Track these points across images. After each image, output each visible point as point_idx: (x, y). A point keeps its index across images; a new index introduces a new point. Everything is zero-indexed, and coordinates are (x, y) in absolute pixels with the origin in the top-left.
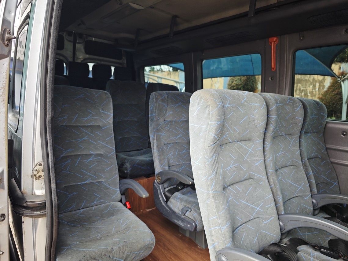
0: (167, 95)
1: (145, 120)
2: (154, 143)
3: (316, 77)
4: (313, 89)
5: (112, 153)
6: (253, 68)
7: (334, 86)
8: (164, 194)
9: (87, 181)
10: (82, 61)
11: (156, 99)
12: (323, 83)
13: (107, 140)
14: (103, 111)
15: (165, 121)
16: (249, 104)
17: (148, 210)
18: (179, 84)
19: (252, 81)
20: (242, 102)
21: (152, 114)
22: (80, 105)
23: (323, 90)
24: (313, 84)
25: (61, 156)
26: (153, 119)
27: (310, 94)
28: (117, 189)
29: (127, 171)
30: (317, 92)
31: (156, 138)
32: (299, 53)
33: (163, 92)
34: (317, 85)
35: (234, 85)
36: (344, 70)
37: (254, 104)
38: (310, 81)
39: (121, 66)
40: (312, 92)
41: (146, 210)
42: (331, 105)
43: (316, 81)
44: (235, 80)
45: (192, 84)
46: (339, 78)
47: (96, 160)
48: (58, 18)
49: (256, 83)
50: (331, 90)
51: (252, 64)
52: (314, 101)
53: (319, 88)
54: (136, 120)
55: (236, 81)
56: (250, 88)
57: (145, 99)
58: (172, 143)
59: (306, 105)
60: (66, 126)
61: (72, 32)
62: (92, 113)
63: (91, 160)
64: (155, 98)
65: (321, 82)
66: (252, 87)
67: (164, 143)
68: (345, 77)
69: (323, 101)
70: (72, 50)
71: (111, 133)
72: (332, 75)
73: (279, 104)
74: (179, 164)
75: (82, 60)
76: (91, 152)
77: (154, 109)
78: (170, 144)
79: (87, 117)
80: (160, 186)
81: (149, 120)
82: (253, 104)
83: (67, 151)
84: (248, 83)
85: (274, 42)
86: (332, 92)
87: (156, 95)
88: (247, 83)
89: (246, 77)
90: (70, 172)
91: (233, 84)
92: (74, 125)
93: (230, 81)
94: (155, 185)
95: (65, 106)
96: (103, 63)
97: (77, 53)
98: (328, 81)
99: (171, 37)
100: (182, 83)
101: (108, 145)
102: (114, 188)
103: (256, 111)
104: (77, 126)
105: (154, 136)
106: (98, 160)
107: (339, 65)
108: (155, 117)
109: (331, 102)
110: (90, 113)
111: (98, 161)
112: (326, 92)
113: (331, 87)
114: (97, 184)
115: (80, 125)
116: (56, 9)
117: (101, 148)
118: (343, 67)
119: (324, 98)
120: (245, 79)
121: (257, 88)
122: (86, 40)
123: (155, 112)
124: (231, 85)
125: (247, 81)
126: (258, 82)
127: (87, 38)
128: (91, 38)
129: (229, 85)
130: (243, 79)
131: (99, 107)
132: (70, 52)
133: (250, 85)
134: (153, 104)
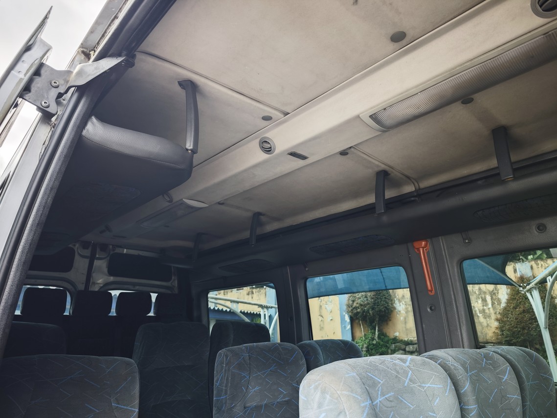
0: (249, 352)
1: (208, 397)
3: (483, 286)
4: (483, 306)
7: (516, 298)
10: (101, 287)
11: (227, 364)
12: (496, 294)
14: (118, 404)
15: (245, 408)
16: (419, 386)
18: (268, 310)
19: (385, 298)
20: (406, 385)
21: (219, 395)
23: (500, 306)
24: (482, 298)
26: (222, 407)
27: (481, 315)
30: (491, 310)
32: (466, 264)
33: (241, 346)
34: (488, 298)
35: (357, 305)
36: (523, 272)
37: (429, 385)
38: (475, 293)
39: (169, 292)
40: (484, 310)
42: (520, 331)
43: (485, 293)
44: (358, 297)
45: (292, 319)
46: (520, 286)
48: (30, 245)
49: (392, 300)
50: (512, 305)
52: (521, 352)
53: (493, 304)
54: (190, 398)
55: (359, 299)
56: (383, 310)
57: (208, 353)
59: (516, 366)
61: (91, 242)
64: (225, 363)
65: (493, 294)
66: (386, 307)
68: (531, 286)
69: (505, 324)
70: (85, 272)
72: (508, 282)
73: (471, 372)
75: (102, 285)
77: (224, 385)
81: (214, 408)
82: (427, 385)
84: (379, 300)
85: (423, 248)
86: (516, 309)
87: (227, 357)
88: (377, 301)
89: (374, 292)
91: (355, 304)
93: (349, 300)
95: (36, 401)
97: (94, 275)
98: (503, 293)
99: (253, 246)
100: (272, 307)
103: (437, 400)
107: (512, 266)
108: (226, 403)
109: (518, 326)
110: (91, 411)
112: (505, 308)
113: (511, 302)
116: (31, 230)
118: (519, 269)
119: (505, 319)
120: (373, 295)
121: (395, 308)
122: (112, 253)
123: (226, 391)
124: (352, 306)
125: (378, 299)
126: (395, 299)
127: (114, 250)
128: (121, 249)
129: (348, 306)
130: (369, 295)
131: (110, 397)
132: (83, 274)
133: (383, 305)
134: (221, 374)
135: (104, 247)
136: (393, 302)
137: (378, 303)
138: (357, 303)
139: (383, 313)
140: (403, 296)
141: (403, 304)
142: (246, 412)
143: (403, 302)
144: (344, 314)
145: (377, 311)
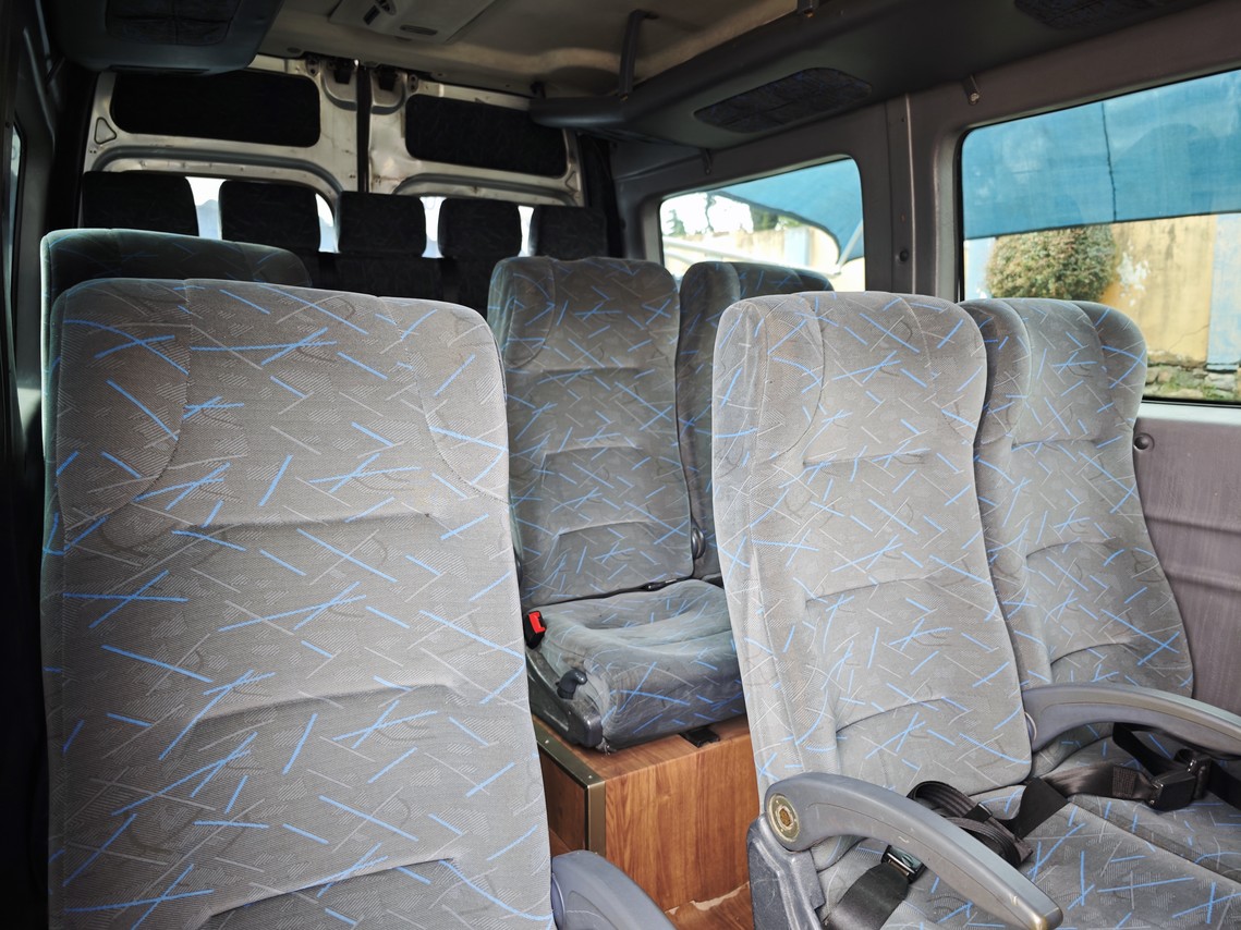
0: (818, 315)
2: (745, 598)
5: (507, 684)
6: (1114, 190)
8: (818, 911)
9: (353, 868)
10: (398, 189)
11: (756, 341)
13: (474, 605)
14: (447, 427)
15: (806, 464)
17: (703, 906)
19: (1098, 250)
21: (730, 426)
22: (304, 397)
25: (194, 721)
26: (741, 457)
28: (539, 918)
29: (597, 719)
31: (761, 569)
35: (1018, 270)
39: (561, 203)
41: (693, 907)
44: (1023, 247)
47: (411, 727)
51: (1111, 173)
54: (634, 446)
55: (1025, 252)
56: (1087, 281)
58: (849, 592)
60: (223, 531)
61: (351, 62)
62: (378, 444)
63: (378, 731)
64: (748, 337)
66: (1096, 275)
67: (806, 593)
71: (501, 561)
74: (890, 711)
75: (397, 182)
76: (376, 678)
77: (748, 399)
78: (837, 595)
79: (348, 471)
80: (793, 860)
81: (714, 461)
83: (229, 687)
84: (1080, 257)
87: (755, 322)
88: (1073, 259)
89: (1069, 231)
90: (246, 818)
91: (1012, 267)
92: (274, 519)
93: (996, 255)
94: (760, 846)
95: (205, 406)
96: (484, 193)
97: (374, 154)
99: (810, 15)
101: (478, 634)
102: (521, 909)
104: (290, 528)
105: (747, 561)
106: (426, 727)
108: (752, 448)
110: (370, 443)
111: (423, 733)
114: (418, 884)
115: (306, 518)
117: (440, 654)
120: (1067, 244)
121: (1118, 277)
122: (409, 95)
123: (753, 415)
124: (1002, 273)
125: (1077, 252)
126: (1125, 254)
127: (413, 88)
128: (431, 85)
129: (993, 271)
130: (1055, 242)
131: (421, 407)
132: (347, 151)
133: (1088, 269)
134: (735, 372)
135: (387, 77)
136: (1117, 261)
137: (1076, 263)
138: (1018, 265)
139: (1086, 290)
140: (1149, 247)
141: (1143, 267)
142: (808, 475)
143: (1146, 263)
144: (978, 290)
145: (1070, 285)
